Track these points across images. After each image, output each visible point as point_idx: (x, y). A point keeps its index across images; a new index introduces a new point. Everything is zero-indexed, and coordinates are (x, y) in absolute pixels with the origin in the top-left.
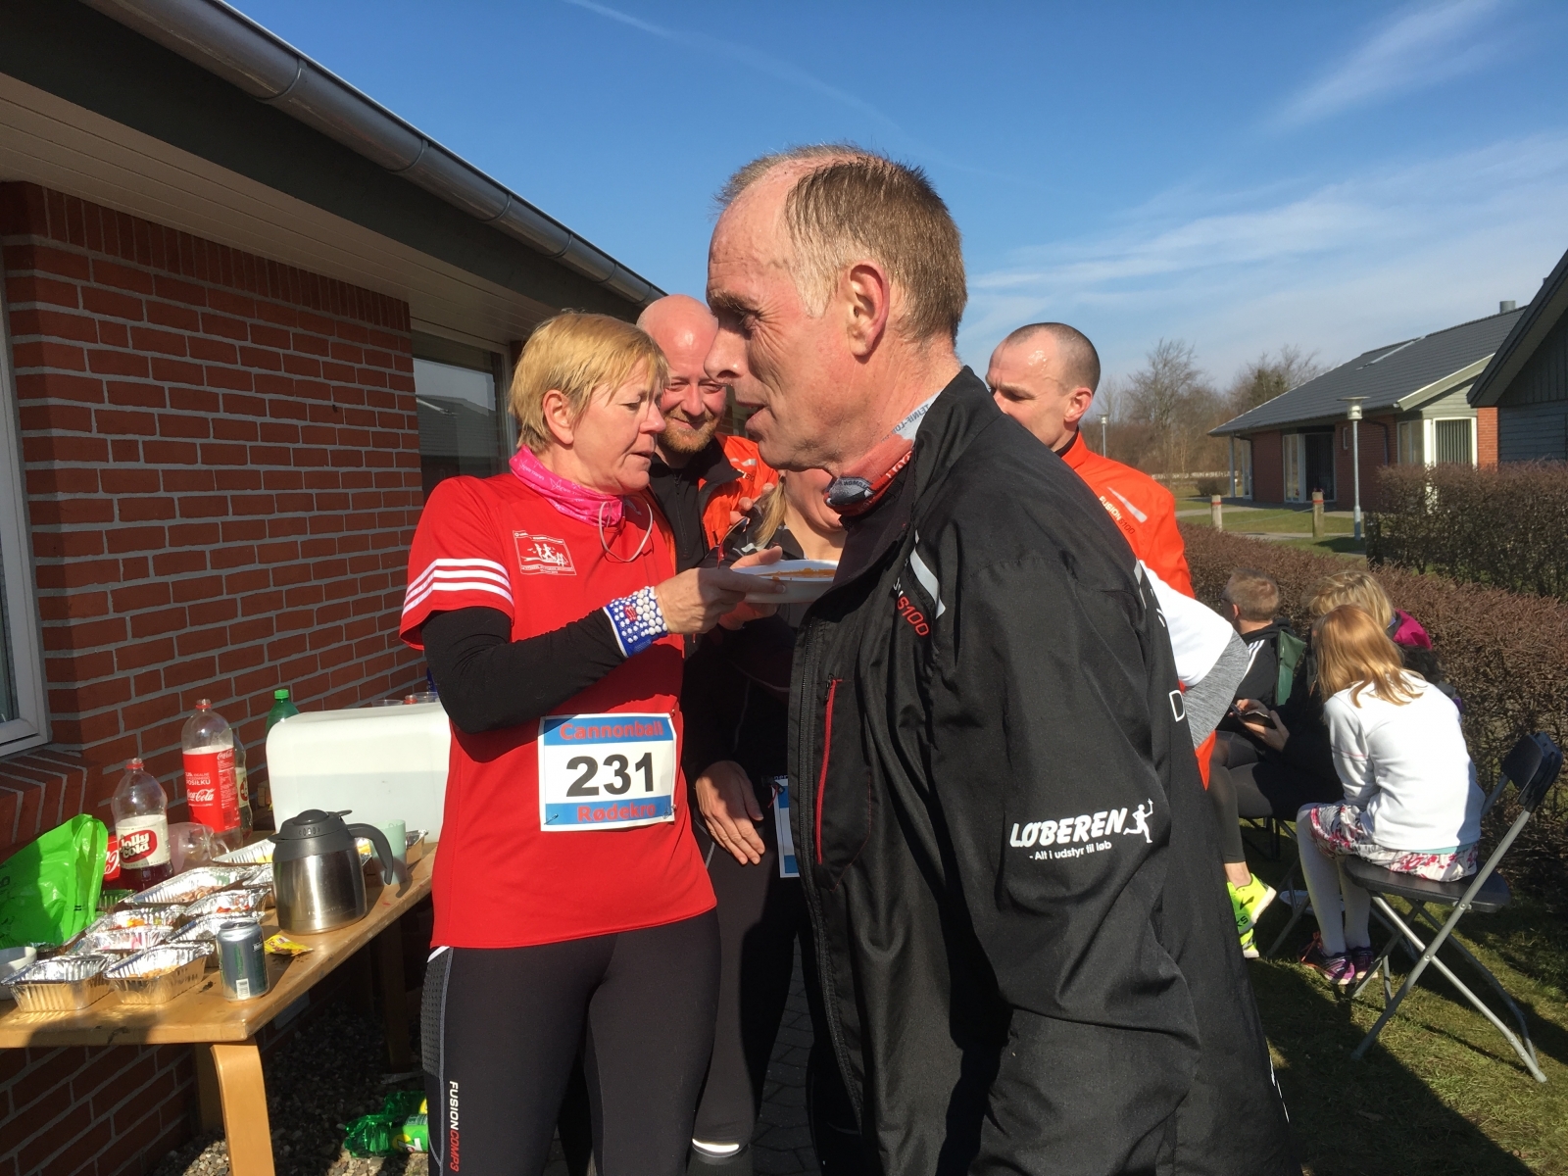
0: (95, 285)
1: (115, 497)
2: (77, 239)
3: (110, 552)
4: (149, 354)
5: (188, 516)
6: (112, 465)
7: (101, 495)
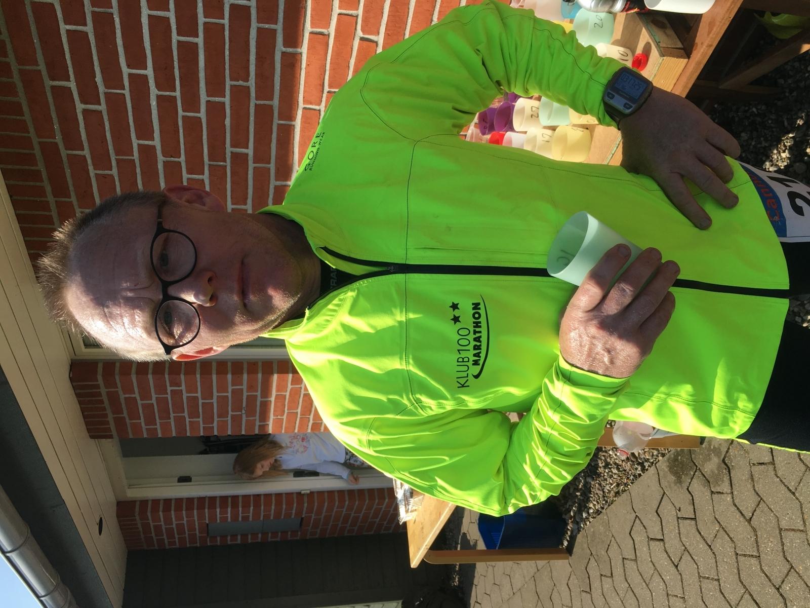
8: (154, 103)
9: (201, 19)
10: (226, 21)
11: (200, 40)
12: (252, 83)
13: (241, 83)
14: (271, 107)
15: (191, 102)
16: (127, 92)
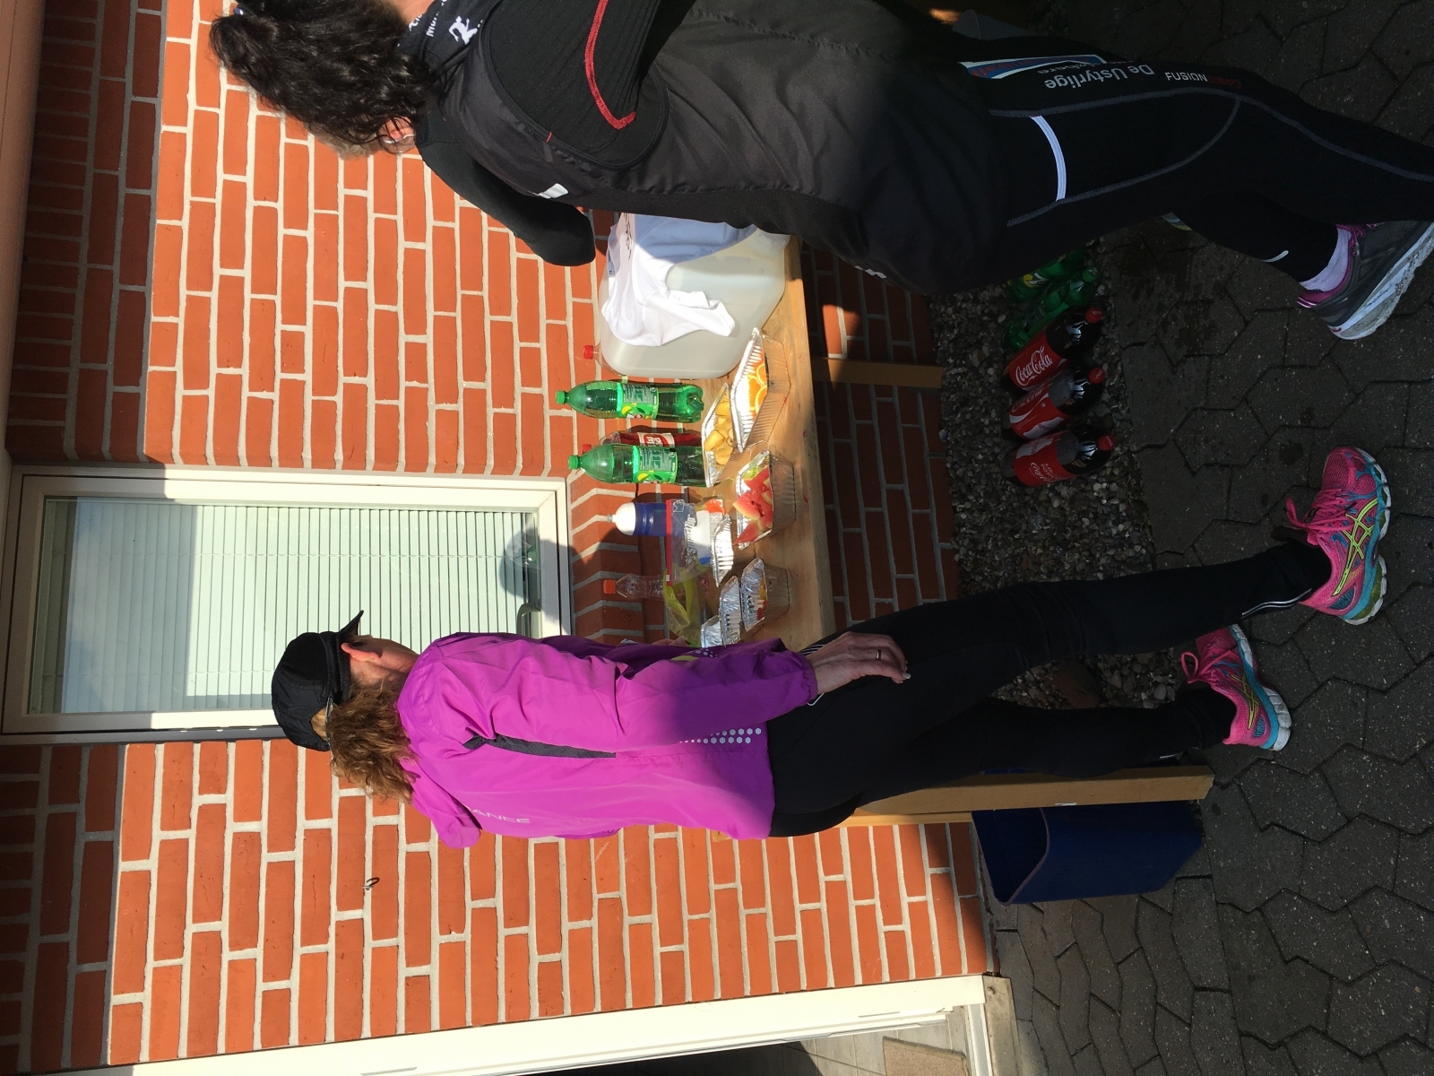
0: (110, 362)
1: (343, 379)
2: (60, 383)
3: (397, 398)
4: (184, 292)
5: (366, 269)
6: (307, 377)
7: (339, 399)
8: (252, 126)
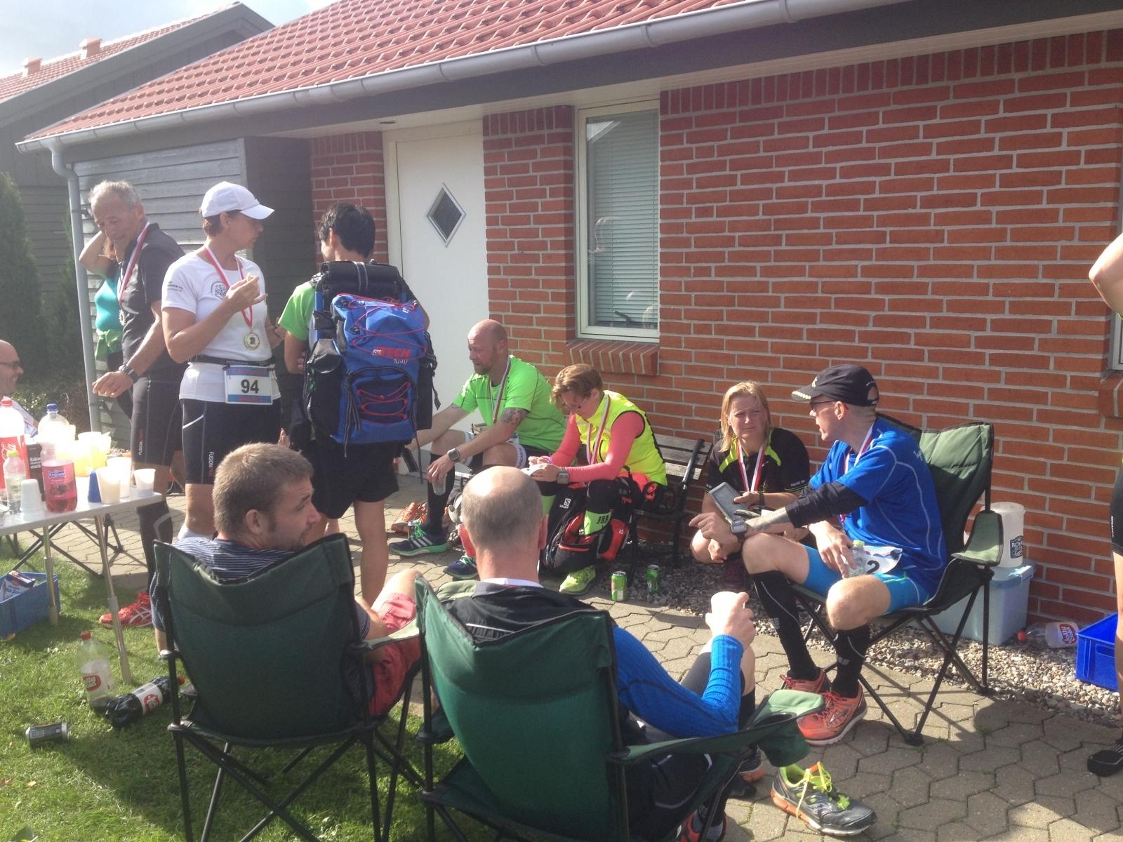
1: (691, 236)
2: (686, 109)
3: (686, 262)
4: (728, 158)
5: (744, 246)
6: (693, 220)
8: (817, 182)
9: (875, 213)
10: (875, 229)
11: (861, 213)
12: (835, 246)
13: (834, 239)
14: (818, 260)
15: (818, 207)
16: (823, 165)
